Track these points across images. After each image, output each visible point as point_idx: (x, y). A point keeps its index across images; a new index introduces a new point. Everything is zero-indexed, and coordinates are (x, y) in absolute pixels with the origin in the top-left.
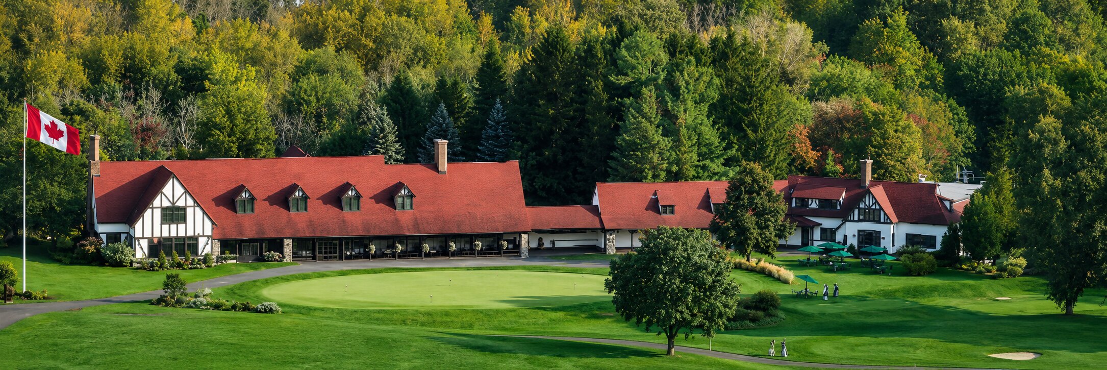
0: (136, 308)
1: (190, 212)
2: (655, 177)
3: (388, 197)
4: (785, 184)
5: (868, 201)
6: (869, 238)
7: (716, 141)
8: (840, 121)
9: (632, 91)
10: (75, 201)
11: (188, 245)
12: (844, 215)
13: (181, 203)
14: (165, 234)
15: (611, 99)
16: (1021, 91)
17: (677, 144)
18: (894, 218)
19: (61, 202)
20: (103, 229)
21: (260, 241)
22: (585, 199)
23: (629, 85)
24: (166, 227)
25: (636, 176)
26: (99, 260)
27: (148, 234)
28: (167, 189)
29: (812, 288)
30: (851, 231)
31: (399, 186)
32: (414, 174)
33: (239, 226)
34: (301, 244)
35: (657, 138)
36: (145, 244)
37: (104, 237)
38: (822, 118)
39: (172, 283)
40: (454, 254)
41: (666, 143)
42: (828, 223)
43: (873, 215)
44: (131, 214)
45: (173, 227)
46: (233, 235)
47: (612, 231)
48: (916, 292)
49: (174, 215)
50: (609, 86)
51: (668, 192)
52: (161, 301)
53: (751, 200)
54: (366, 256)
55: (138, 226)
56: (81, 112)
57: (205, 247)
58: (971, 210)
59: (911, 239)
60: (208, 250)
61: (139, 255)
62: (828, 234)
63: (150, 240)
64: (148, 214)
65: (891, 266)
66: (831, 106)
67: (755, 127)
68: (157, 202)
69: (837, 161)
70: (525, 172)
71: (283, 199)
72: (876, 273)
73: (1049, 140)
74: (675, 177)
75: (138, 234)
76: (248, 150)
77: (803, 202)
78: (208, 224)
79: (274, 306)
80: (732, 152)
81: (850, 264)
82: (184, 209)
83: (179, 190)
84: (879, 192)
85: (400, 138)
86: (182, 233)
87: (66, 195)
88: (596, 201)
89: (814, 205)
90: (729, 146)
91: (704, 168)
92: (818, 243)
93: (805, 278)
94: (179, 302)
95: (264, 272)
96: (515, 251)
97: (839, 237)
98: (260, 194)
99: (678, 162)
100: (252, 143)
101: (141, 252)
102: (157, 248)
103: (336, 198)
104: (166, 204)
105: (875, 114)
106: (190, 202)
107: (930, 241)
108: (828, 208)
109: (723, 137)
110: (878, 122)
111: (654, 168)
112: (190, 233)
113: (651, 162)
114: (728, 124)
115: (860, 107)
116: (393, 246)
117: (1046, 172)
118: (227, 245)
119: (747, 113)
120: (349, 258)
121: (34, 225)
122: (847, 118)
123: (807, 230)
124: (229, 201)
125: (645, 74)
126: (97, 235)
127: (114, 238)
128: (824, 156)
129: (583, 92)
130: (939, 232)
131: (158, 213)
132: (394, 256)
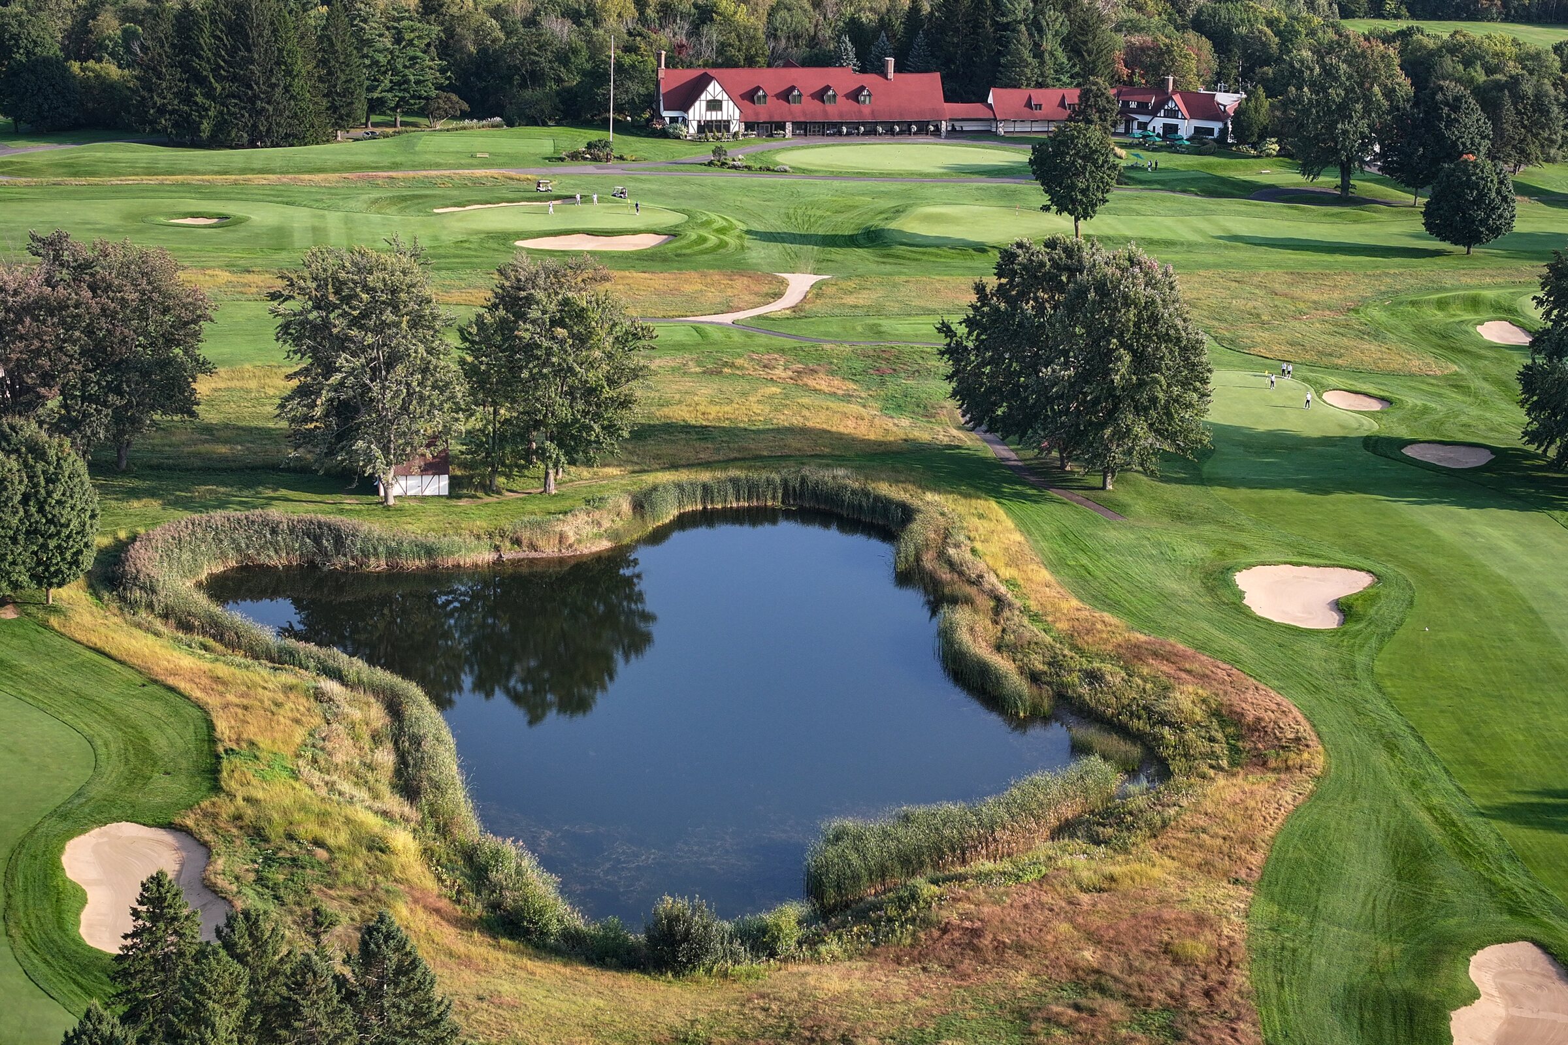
0: (693, 167)
1: (725, 104)
2: (1028, 85)
3: (855, 95)
4: (1115, 91)
5: (1171, 105)
6: (1171, 130)
7: (1066, 62)
8: (1143, 49)
9: (1009, 27)
10: (649, 95)
11: (724, 126)
12: (1154, 113)
13: (719, 98)
14: (708, 118)
15: (995, 32)
16: (1243, 30)
17: (1042, 63)
18: (1187, 116)
19: (639, 95)
20: (667, 114)
21: (771, 123)
22: (984, 100)
23: (1008, 23)
24: (709, 113)
25: (1016, 85)
26: (664, 134)
27: (697, 118)
28: (710, 88)
29: (1140, 163)
30: (1158, 124)
31: (862, 88)
32: (870, 79)
33: (757, 114)
34: (797, 125)
35: (1030, 60)
36: (695, 124)
37: (667, 120)
38: (1130, 48)
39: (718, 152)
40: (898, 134)
41: (1035, 62)
42: (1142, 118)
43: (1173, 114)
44: (686, 106)
45: (714, 113)
46: (752, 119)
47: (1001, 121)
48: (1208, 166)
49: (715, 105)
50: (995, 23)
51: (1038, 95)
52: (710, 164)
53: (1096, 101)
54: (840, 133)
55: (691, 111)
56: (640, 35)
57: (735, 127)
58: (1240, 112)
59: (1197, 130)
60: (736, 129)
61: (692, 131)
62: (1143, 126)
63: (699, 122)
64: (697, 104)
65: (1187, 147)
66: (1136, 39)
67: (1090, 53)
68: (703, 97)
69: (1142, 76)
70: (944, 79)
71: (786, 95)
72: (1177, 152)
73: (1308, 68)
74: (1039, 85)
75: (691, 118)
76: (750, 62)
77: (1126, 104)
78: (737, 111)
79: (787, 168)
80: (1077, 69)
81: (1162, 146)
82: (721, 102)
83: (718, 88)
84: (1177, 98)
85: (857, 56)
86: (719, 118)
87: (642, 90)
88: (990, 100)
89: (1133, 105)
90: (1074, 65)
91: (1059, 80)
92: (1137, 132)
93: (1137, 155)
94: (723, 164)
95: (773, 143)
96: (937, 132)
97: (1150, 128)
98: (771, 93)
99: (1042, 75)
100: (753, 57)
101: (693, 129)
102: (704, 127)
103: (820, 95)
104: (710, 98)
105: (1165, 45)
106: (726, 97)
107: (1210, 131)
108: (1142, 108)
109: (1069, 59)
110: (1169, 50)
111: (1028, 79)
112: (725, 118)
113: (1025, 74)
114: (1072, 50)
115: (1156, 40)
116: (858, 129)
117: (1306, 89)
118: (749, 126)
119: (1085, 43)
120: (830, 135)
121: (619, 109)
122: (1149, 48)
123: (1129, 122)
124: (750, 96)
125: (1020, 15)
126: (663, 118)
127: (673, 120)
128: (1133, 73)
129: (977, 26)
130: (1216, 126)
131: (704, 104)
132: (858, 134)
